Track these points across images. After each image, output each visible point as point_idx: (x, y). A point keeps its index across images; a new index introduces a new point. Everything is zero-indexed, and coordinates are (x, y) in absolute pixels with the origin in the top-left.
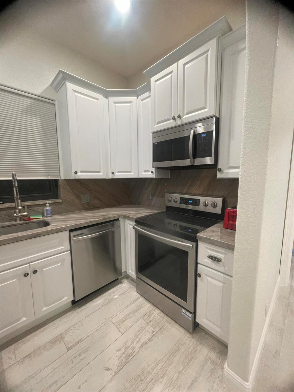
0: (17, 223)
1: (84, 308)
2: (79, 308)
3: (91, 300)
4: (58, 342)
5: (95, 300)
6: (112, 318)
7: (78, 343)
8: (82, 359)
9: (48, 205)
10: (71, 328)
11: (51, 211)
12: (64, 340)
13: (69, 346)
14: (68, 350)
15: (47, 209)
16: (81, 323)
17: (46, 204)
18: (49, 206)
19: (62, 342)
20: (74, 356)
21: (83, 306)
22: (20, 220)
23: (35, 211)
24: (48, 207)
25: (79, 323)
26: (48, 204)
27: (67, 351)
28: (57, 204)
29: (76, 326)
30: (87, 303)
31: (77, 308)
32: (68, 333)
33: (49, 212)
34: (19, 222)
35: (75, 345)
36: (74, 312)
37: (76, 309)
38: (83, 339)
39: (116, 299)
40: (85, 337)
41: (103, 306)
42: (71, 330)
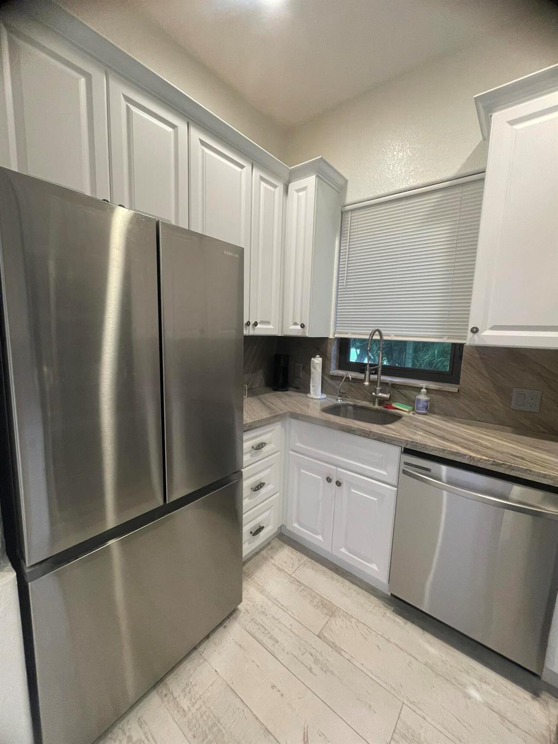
0: (373, 407)
1: (400, 622)
2: (393, 611)
3: (423, 628)
4: (326, 612)
5: (429, 636)
6: (409, 705)
7: (334, 646)
8: (310, 669)
9: (425, 392)
10: (352, 620)
11: (425, 404)
12: (331, 618)
13: (326, 634)
14: (319, 634)
15: (420, 399)
16: (368, 633)
17: (423, 388)
18: (426, 394)
19: (328, 618)
20: (312, 651)
21: (401, 618)
22: (380, 404)
23: (405, 396)
24: (422, 395)
25: (367, 630)
26: (424, 390)
27: (317, 634)
28: (448, 394)
29: (360, 625)
30: (413, 622)
31: (392, 608)
32: (344, 619)
33: (421, 406)
34: (377, 406)
35: (329, 643)
36: (382, 606)
37: (388, 608)
38: (343, 653)
39: (468, 697)
40: (347, 656)
41: (426, 664)
42: (350, 621)
